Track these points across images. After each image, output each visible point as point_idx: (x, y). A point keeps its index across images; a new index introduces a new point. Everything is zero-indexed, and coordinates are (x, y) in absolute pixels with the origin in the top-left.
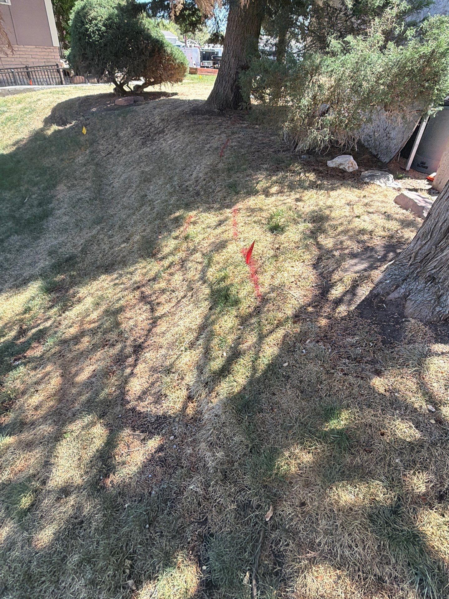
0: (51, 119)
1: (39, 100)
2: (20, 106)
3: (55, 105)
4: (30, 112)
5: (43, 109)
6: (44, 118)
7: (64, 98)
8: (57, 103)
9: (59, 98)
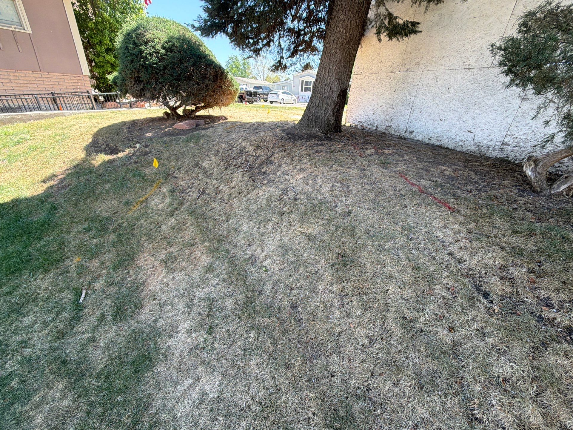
0: (93, 146)
1: (73, 125)
2: (48, 133)
3: (96, 131)
4: (62, 138)
5: (81, 135)
6: (84, 145)
7: (105, 123)
8: (97, 129)
9: (98, 123)
